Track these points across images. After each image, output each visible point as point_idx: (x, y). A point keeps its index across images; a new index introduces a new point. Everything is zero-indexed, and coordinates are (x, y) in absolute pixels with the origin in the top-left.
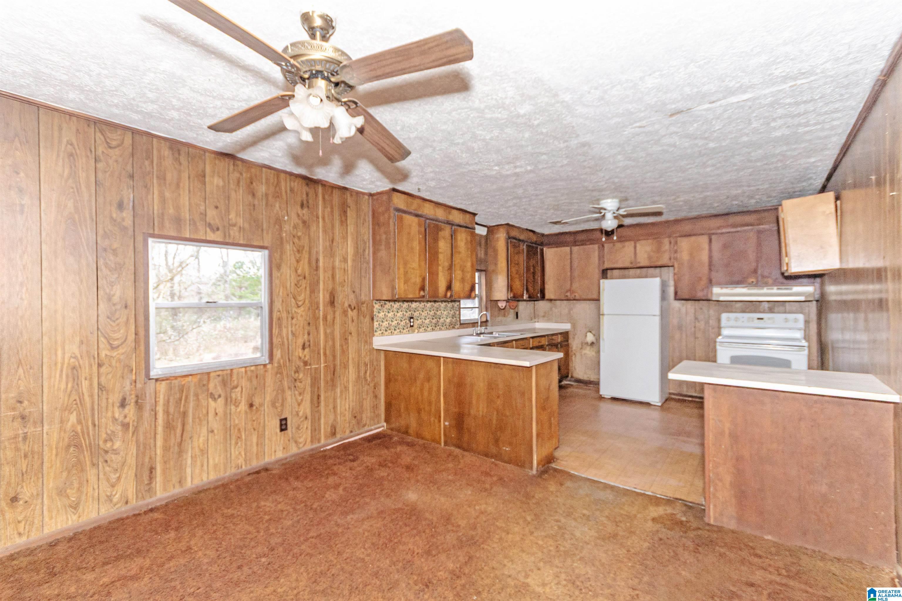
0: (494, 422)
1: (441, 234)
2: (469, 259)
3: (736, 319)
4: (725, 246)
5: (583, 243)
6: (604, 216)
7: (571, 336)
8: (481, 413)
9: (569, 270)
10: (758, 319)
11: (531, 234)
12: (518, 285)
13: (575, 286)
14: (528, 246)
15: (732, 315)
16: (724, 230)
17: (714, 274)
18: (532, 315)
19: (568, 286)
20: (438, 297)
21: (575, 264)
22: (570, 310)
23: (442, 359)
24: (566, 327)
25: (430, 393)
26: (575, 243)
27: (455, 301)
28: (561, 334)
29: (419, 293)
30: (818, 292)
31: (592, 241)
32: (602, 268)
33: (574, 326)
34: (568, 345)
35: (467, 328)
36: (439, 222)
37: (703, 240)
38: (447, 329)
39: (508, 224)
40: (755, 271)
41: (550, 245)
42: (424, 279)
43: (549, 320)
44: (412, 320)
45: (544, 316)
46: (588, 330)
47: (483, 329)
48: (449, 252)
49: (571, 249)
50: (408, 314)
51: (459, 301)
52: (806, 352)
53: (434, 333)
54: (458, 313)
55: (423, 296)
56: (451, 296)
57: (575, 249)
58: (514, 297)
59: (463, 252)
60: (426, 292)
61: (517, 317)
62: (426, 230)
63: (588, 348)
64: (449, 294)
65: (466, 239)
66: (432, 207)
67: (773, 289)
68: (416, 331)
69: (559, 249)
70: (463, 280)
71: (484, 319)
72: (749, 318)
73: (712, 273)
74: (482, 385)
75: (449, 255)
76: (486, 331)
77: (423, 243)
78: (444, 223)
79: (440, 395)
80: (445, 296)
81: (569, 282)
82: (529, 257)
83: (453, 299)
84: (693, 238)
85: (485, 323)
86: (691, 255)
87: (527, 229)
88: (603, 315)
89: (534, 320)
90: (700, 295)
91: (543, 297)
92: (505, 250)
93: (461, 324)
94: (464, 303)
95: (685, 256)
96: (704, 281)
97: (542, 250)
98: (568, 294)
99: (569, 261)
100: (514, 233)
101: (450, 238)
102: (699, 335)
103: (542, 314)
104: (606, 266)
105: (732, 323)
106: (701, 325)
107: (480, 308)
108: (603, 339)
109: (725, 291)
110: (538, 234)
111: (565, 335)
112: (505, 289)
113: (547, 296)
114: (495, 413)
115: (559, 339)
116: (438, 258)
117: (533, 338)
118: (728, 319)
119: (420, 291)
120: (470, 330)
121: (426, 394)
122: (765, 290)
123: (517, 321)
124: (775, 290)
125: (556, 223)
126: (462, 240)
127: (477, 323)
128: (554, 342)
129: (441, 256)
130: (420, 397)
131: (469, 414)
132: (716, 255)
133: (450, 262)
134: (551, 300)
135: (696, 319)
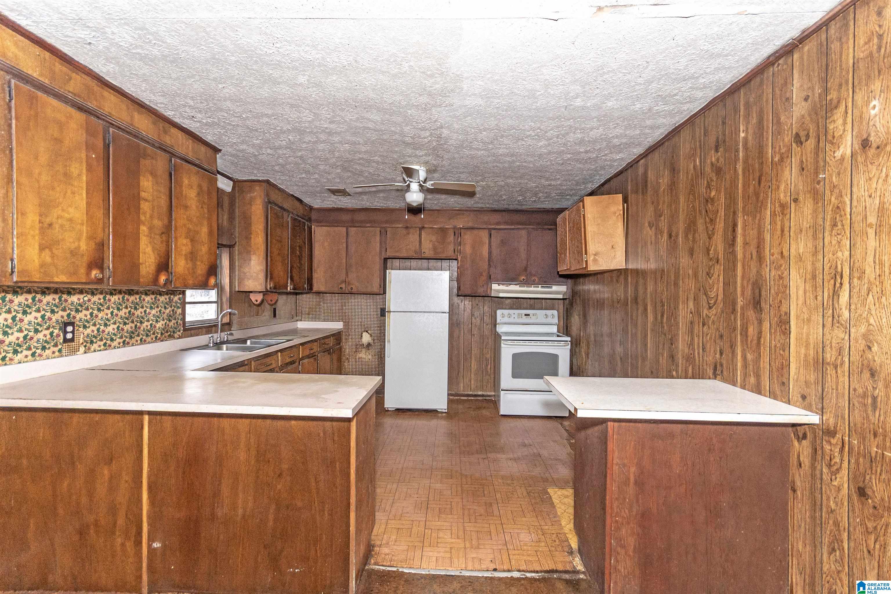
0: (271, 523)
1: (146, 163)
2: (205, 223)
3: (509, 316)
4: (503, 243)
5: (361, 224)
6: (409, 186)
7: (344, 338)
8: (240, 512)
9: (344, 254)
10: (525, 315)
11: (297, 204)
12: (280, 271)
13: (352, 276)
14: (294, 220)
15: (506, 312)
16: (502, 227)
17: (492, 270)
18: (293, 312)
19: (343, 277)
20: (138, 283)
21: (352, 249)
22: (343, 305)
23: (146, 418)
24: (338, 326)
25: (112, 489)
26: (353, 223)
27: (173, 293)
28: (333, 335)
29: (88, 273)
30: (570, 290)
31: (373, 223)
32: (384, 256)
33: (347, 324)
34: (340, 349)
35: (197, 335)
36: (142, 140)
37: (484, 235)
38: (157, 339)
39: (268, 182)
40: (526, 269)
41: (319, 222)
42: (101, 246)
43: (315, 318)
44: (70, 329)
45: (309, 314)
46: (363, 329)
47: (224, 336)
48: (163, 201)
49: (347, 229)
50: (60, 315)
51: (184, 293)
52: (569, 347)
53: (128, 349)
54: (179, 311)
55: (100, 281)
56: (168, 282)
57: (352, 230)
58: (275, 288)
59: (194, 207)
60: (107, 273)
61: (275, 316)
62: (107, 147)
63: (364, 351)
64: (163, 278)
65: (200, 186)
66: (124, 107)
67: (538, 287)
68: (82, 349)
69: (331, 229)
70: (192, 256)
71: (226, 320)
72: (519, 314)
73: (492, 268)
74: (242, 456)
75: (165, 209)
76: (231, 338)
77: (100, 170)
78: (153, 145)
79: (141, 487)
80: (156, 280)
81: (344, 271)
82: (294, 235)
83: (172, 287)
84: (476, 232)
85: (227, 326)
86: (473, 247)
87: (293, 196)
88: (389, 312)
89: (295, 318)
90: (481, 291)
91: (311, 288)
92: (262, 220)
93: (185, 330)
94: (191, 295)
95: (468, 249)
96: (484, 278)
97: (310, 229)
98: (343, 286)
99: (345, 245)
100: (275, 197)
101: (167, 177)
102: (475, 331)
103: (306, 310)
104: (389, 254)
105: (506, 320)
106: (477, 321)
107: (219, 302)
108: (389, 341)
109: (502, 287)
110: (306, 205)
111: (337, 336)
112: (262, 276)
113: (315, 289)
114: (273, 507)
115: (331, 342)
116: (139, 208)
117: (302, 344)
118: (503, 316)
119: (90, 267)
120: (203, 339)
121: (101, 490)
122: (532, 289)
123: (275, 321)
124: (540, 289)
125: (334, 192)
126: (191, 187)
127: (216, 326)
128: (326, 346)
129: (145, 206)
130: (84, 500)
131: (213, 517)
132: (495, 252)
133: (166, 221)
134: (318, 293)
135: (472, 315)
